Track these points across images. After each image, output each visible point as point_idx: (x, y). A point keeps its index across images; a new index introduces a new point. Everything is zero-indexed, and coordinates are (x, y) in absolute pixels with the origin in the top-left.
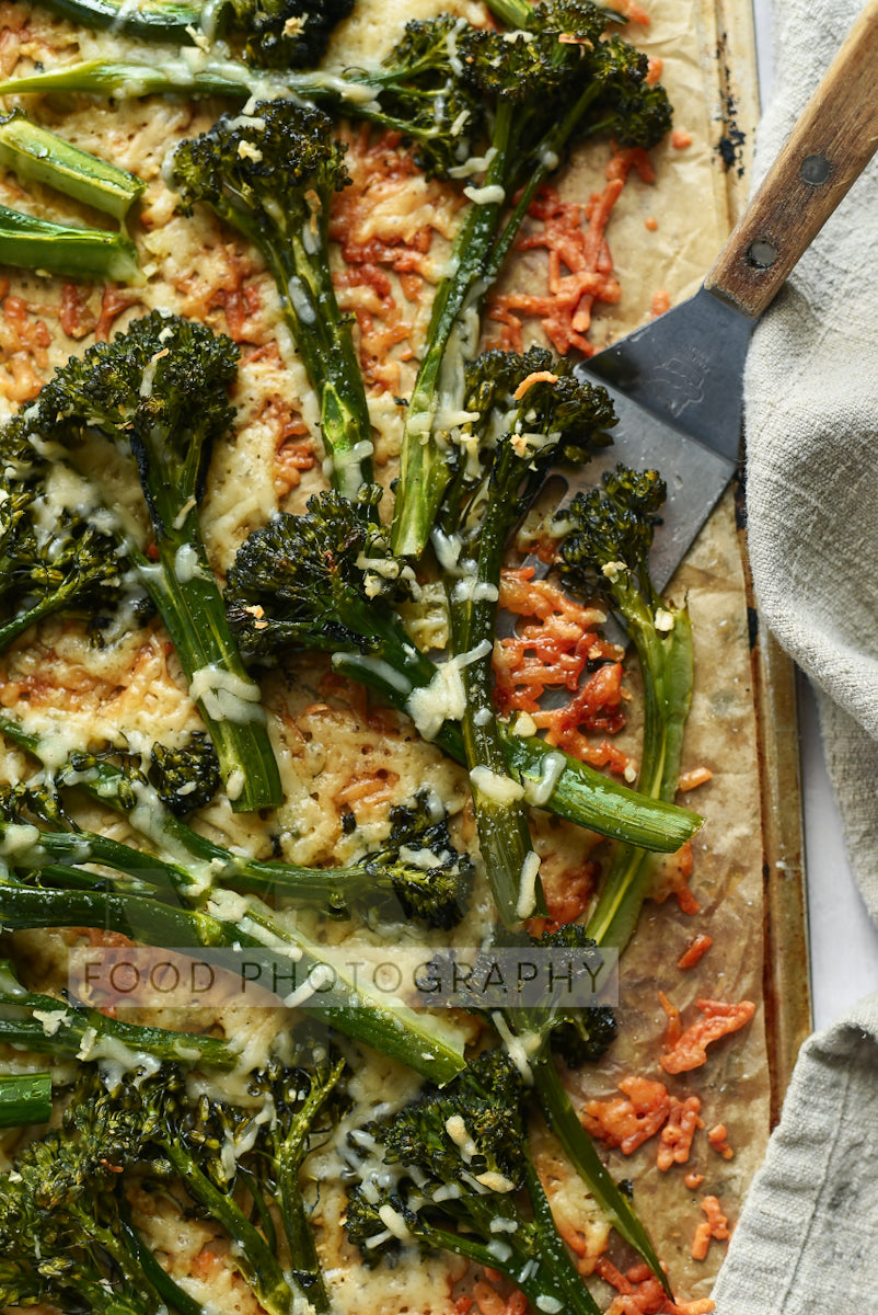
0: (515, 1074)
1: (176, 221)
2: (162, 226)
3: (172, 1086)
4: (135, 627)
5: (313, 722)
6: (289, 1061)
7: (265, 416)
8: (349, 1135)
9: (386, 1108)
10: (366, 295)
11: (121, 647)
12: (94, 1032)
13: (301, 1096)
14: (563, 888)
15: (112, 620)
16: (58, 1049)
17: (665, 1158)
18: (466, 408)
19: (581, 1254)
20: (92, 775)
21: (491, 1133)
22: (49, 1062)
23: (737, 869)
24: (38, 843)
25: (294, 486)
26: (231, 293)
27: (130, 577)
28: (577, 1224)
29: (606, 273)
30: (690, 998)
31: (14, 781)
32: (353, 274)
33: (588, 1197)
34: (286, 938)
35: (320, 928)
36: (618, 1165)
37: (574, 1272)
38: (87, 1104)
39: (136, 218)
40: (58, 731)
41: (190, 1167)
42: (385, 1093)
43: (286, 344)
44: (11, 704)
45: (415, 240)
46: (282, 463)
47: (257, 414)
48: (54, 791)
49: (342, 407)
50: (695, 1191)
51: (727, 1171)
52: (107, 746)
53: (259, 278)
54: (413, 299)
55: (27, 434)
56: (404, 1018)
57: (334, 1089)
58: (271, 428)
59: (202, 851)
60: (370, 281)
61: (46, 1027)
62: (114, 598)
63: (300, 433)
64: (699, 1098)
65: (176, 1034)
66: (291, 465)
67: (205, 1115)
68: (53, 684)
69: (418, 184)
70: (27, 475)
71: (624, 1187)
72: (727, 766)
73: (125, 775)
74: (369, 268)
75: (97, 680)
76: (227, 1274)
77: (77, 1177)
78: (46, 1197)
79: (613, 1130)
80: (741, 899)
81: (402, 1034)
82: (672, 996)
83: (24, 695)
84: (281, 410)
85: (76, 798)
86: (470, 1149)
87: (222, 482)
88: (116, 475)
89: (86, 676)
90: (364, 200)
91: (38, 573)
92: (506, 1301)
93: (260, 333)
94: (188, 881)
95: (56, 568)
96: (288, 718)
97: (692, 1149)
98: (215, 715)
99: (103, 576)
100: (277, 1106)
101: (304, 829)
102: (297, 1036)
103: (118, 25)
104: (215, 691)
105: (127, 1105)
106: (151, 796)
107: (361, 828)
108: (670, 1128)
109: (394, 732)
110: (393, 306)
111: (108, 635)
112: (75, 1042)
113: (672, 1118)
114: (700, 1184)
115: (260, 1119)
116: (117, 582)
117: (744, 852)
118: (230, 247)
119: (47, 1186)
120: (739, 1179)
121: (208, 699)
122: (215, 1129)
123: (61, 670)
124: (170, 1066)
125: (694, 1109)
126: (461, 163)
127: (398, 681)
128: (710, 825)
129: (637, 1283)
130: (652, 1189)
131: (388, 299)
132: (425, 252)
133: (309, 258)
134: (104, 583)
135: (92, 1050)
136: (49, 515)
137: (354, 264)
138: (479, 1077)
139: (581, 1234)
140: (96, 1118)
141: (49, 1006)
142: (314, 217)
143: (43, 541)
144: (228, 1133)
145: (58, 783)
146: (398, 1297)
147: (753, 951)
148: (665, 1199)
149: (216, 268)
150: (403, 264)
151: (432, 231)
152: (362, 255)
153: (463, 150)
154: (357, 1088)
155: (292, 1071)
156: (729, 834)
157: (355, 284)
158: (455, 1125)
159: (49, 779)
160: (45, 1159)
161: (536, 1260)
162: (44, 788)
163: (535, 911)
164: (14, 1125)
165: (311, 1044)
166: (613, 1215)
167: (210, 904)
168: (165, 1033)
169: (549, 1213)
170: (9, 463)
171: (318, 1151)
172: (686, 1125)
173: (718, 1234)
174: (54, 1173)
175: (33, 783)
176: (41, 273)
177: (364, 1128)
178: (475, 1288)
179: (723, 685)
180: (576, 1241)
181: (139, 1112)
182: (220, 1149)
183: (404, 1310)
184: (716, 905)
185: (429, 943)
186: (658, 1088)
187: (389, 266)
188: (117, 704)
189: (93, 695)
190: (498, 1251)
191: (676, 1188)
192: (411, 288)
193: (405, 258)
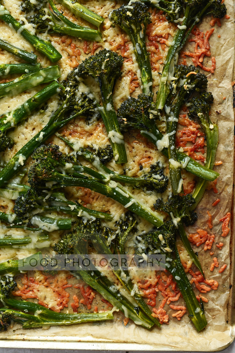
0: (174, 226)
1: (111, 28)
2: (108, 29)
3: (98, 224)
4: (96, 120)
5: (134, 145)
6: (124, 220)
8: (136, 237)
9: (145, 232)
10: (153, 48)
11: (93, 125)
12: (82, 210)
13: (126, 228)
14: (188, 186)
15: (91, 119)
16: (73, 213)
17: (206, 248)
18: (174, 76)
19: (186, 268)
20: (85, 153)
21: (168, 239)
22: (71, 216)
23: (227, 185)
24: (72, 167)
25: (134, 91)
26: (122, 46)
27: (96, 109)
28: (185, 261)
29: (208, 49)
30: (214, 213)
31: (67, 153)
32: (150, 43)
33: (188, 255)
34: (126, 192)
35: (133, 191)
36: (195, 249)
37: (184, 271)
38: (79, 226)
39: (102, 27)
40: (77, 143)
41: (101, 242)
42: (145, 228)
43: (134, 58)
44: (67, 136)
45: (165, 36)
46: (132, 85)
47: (127, 74)
48: (76, 156)
49: (146, 74)
50: (212, 256)
51: (220, 252)
52: (88, 147)
53: (129, 43)
54: (163, 50)
55: (75, 75)
56: (151, 212)
57: (134, 227)
58: (129, 77)
59: (108, 172)
60: (154, 45)
61: (71, 209)
62: (92, 114)
63: (136, 79)
64: (214, 235)
65: (100, 212)
66: (133, 86)
67: (105, 231)
68: (77, 132)
69: (167, 23)
70: (74, 85)
71: (196, 254)
72: (227, 161)
73: (92, 154)
74: (154, 42)
75: (87, 132)
77: (77, 242)
78: (70, 246)
79: (195, 241)
80: (227, 191)
81: (150, 216)
82: (210, 212)
83: (70, 134)
84: (132, 73)
85: (81, 158)
86: (163, 242)
87: (118, 89)
88: (94, 86)
89: (85, 131)
90: (154, 26)
91: (75, 107)
92: (168, 277)
93: (128, 55)
94: (105, 178)
95: (80, 106)
96: (129, 143)
97: (212, 247)
98: (113, 142)
99: (90, 109)
100: (121, 230)
101: (131, 168)
102: (126, 214)
104: (114, 136)
105: (88, 227)
106: (98, 159)
107: (143, 169)
108: (207, 241)
109: (152, 148)
110: (159, 51)
111: (90, 122)
112: (78, 213)
113: (208, 239)
114: (213, 254)
115: (117, 232)
116: (93, 110)
117: (229, 181)
118: (123, 35)
119: (70, 243)
120: (222, 254)
121: (112, 138)
122: (107, 234)
123: (79, 129)
124: (98, 219)
125: (213, 237)
126: (177, 19)
127: (154, 138)
128: (222, 174)
129: (197, 275)
130: (202, 255)
131: (158, 49)
132: (167, 39)
133: (141, 39)
134: (90, 110)
135: (81, 214)
136: (79, 94)
137: (151, 41)
138: (166, 226)
139: (186, 263)
140: (81, 229)
141: (72, 204)
142: (143, 30)
143: (77, 100)
144: (110, 235)
145: (77, 155)
146: (144, 274)
147: (229, 203)
148: (205, 257)
149: (119, 40)
150: (162, 42)
151: (169, 34)
152: (153, 39)
153: (177, 16)
154: (139, 227)
155: (125, 222)
156: (226, 177)
157: (150, 45)
158: (160, 236)
159: (75, 153)
160: (69, 238)
161: (176, 268)
162: (74, 155)
163: (181, 192)
164: (62, 230)
165: (129, 217)
166: (193, 260)
167: (109, 184)
168: (98, 212)
169: (179, 258)
170: (70, 82)
171: (129, 240)
172: (211, 241)
173: (216, 266)
174: (72, 241)
175: (71, 154)
176: (79, 38)
177: (140, 236)
178: (161, 273)
179: (227, 143)
180: (185, 265)
181: (90, 229)
182: (107, 238)
183: (145, 277)
184: (222, 192)
185: (157, 196)
186: (205, 232)
187: (158, 42)
188: (91, 138)
189: (86, 135)
190: (168, 265)
191: (208, 255)
192: (163, 47)
193: (162, 40)
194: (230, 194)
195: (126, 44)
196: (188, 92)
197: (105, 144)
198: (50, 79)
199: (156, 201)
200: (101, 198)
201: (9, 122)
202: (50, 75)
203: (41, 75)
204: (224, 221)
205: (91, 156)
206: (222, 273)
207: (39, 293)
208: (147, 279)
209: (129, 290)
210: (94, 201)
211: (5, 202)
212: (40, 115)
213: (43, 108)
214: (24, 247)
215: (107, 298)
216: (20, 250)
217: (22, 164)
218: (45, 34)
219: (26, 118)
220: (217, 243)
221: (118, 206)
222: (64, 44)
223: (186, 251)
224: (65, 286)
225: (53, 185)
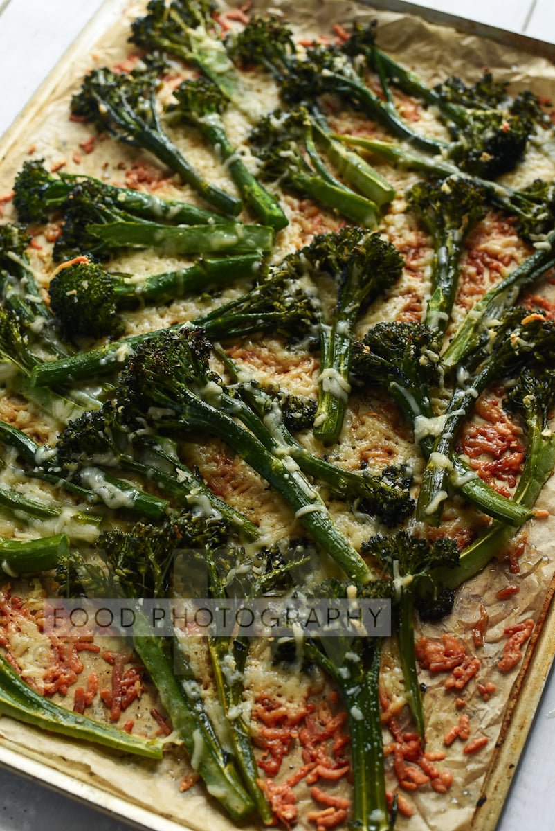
0: (392, 590)
1: (402, 215)
2: (394, 214)
3: (222, 532)
4: (306, 349)
5: (369, 420)
6: (282, 550)
7: (406, 296)
8: (296, 594)
10: (472, 270)
11: (296, 354)
12: (200, 488)
15: (298, 342)
16: (179, 491)
17: (451, 681)
18: (499, 319)
19: (385, 708)
20: (256, 391)
24: (220, 394)
26: (413, 248)
27: (315, 327)
28: (389, 693)
32: (469, 261)
33: (401, 682)
36: (424, 676)
39: (386, 209)
40: (250, 372)
41: (212, 563)
43: (428, 272)
44: (235, 358)
45: (503, 259)
46: (404, 315)
47: (403, 294)
49: (441, 297)
50: (460, 708)
51: (481, 706)
52: (271, 387)
54: (492, 280)
55: (299, 253)
58: (406, 300)
59: (290, 441)
60: (477, 266)
61: (179, 478)
62: (303, 331)
63: (417, 308)
64: (481, 662)
66: (408, 318)
68: (258, 357)
69: (515, 239)
70: (291, 272)
71: (423, 689)
73: (272, 399)
74: (478, 261)
75: (278, 363)
79: (429, 656)
80: (542, 572)
82: (487, 609)
83: (244, 358)
84: (414, 297)
87: (374, 312)
88: (329, 292)
89: (275, 359)
90: (486, 237)
91: (277, 304)
92: (334, 716)
93: (418, 266)
94: (276, 446)
96: (356, 412)
97: (466, 684)
98: (325, 389)
99: (304, 316)
100: (267, 569)
101: (341, 458)
103: (410, 139)
104: (331, 378)
106: (279, 411)
107: (368, 469)
108: (460, 668)
109: (403, 437)
110: (482, 279)
111: (293, 347)
112: (188, 490)
113: (463, 665)
114: (464, 706)
116: (309, 324)
118: (420, 233)
120: (485, 711)
121: (326, 380)
122: (232, 560)
123: (265, 353)
124: (226, 521)
125: (476, 665)
126: (537, 234)
129: (407, 740)
130: (434, 696)
131: (481, 276)
132: (505, 265)
133: (453, 241)
134: (303, 320)
135: (195, 496)
136: (293, 288)
137: (473, 257)
139: (389, 698)
141: (185, 470)
142: (462, 227)
143: (285, 295)
144: (238, 561)
145: (241, 387)
146: (280, 687)
147: (538, 600)
148: (442, 706)
149: (411, 237)
150: (493, 265)
151: (512, 258)
152: (477, 255)
153: (539, 228)
154: (309, 578)
157: (469, 264)
158: (352, 589)
161: (360, 687)
165: (298, 543)
167: (283, 459)
168: (232, 508)
170: (286, 262)
172: (469, 671)
173: (462, 734)
176: (335, 210)
180: (385, 700)
182: (229, 571)
183: (279, 696)
184: (528, 574)
185: (377, 529)
186: (461, 647)
187: (487, 265)
188: (282, 376)
189: (274, 368)
190: (344, 672)
191: (451, 703)
192: (493, 275)
193: (495, 263)
194: (547, 581)
195: (421, 251)
196: (517, 353)
197: (307, 395)
198: (248, 247)
199: (372, 537)
200: (251, 492)
201: (134, 285)
202: (253, 240)
203: (236, 234)
204: (514, 634)
205: (266, 402)
206: (472, 753)
207: (17, 635)
208: (282, 700)
209: (228, 703)
210: (235, 493)
211: (47, 428)
212: (199, 302)
213: (211, 293)
214: (37, 522)
215: (169, 702)
216: (26, 529)
217: (122, 359)
218: (275, 184)
219: (171, 298)
220: (479, 682)
221: (280, 520)
222: (302, 214)
223: (397, 670)
224: (83, 644)
225: (164, 417)
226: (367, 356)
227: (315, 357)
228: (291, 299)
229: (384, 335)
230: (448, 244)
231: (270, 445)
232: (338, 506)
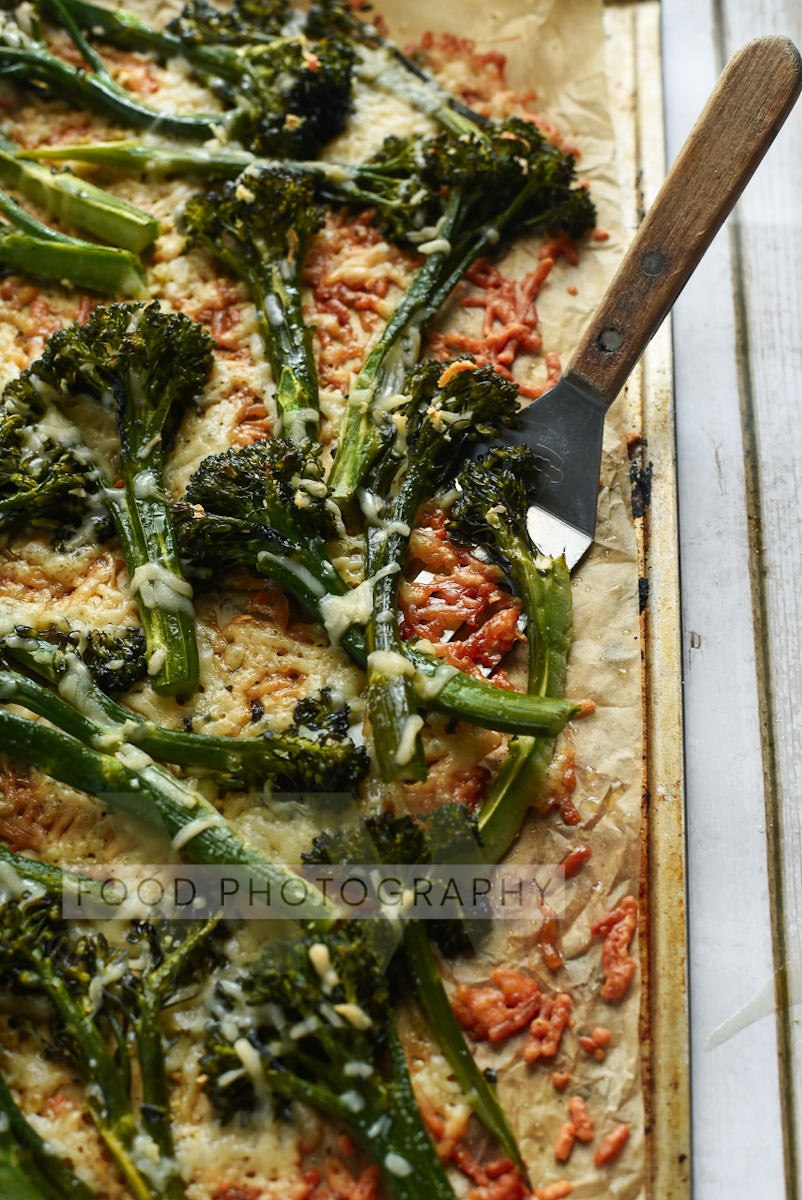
1: (182, 259)
2: (168, 261)
3: (54, 915)
4: (93, 540)
5: (240, 632)
7: (232, 397)
8: (219, 985)
10: (329, 321)
11: (78, 554)
13: (177, 945)
14: (451, 788)
15: (75, 534)
17: (532, 1048)
19: (439, 1135)
20: (31, 643)
26: (219, 310)
27: (95, 498)
28: (437, 1105)
29: (532, 325)
30: (568, 903)
32: (320, 306)
33: (451, 1078)
36: (484, 1055)
39: (149, 256)
40: (9, 612)
43: (257, 345)
45: (374, 287)
46: (241, 432)
47: (226, 396)
49: (296, 382)
50: (561, 1088)
51: (596, 1072)
52: (52, 626)
53: (242, 305)
54: (368, 329)
55: (28, 374)
58: (236, 405)
59: (118, 715)
60: (334, 311)
62: (79, 510)
63: (260, 413)
64: (570, 995)
66: (249, 435)
68: (14, 579)
69: (383, 247)
70: (24, 411)
71: (490, 1078)
72: (613, 701)
73: (62, 648)
74: (335, 302)
75: (52, 580)
76: (76, 1115)
79: (482, 1017)
80: (621, 812)
84: (247, 394)
86: (332, 977)
87: (188, 441)
88: (99, 428)
89: (44, 575)
90: (336, 257)
91: (17, 477)
92: (357, 1179)
93: (236, 340)
94: (99, 733)
95: (32, 477)
96: (212, 623)
97: (560, 1044)
98: (149, 603)
99: (72, 486)
100: (152, 952)
101: (215, 714)
103: (155, 124)
104: (152, 582)
106: (81, 667)
107: (266, 717)
108: (540, 1020)
109: (308, 641)
110: (351, 331)
111: (69, 544)
113: (543, 1012)
114: (567, 1082)
115: (134, 964)
116: (84, 495)
117: (626, 771)
118: (222, 281)
120: (607, 1080)
121: (145, 588)
122: (88, 962)
123: (23, 568)
124: (54, 896)
125: (565, 1005)
126: (418, 229)
127: (313, 585)
128: (594, 749)
129: (494, 1177)
130: (513, 1083)
131: (347, 326)
132: (382, 296)
133: (284, 282)
134: (71, 492)
136: (36, 440)
137: (322, 299)
139: (440, 1114)
142: (291, 253)
143: (26, 458)
144: (100, 964)
145: (1, 645)
146: (246, 1159)
147: (631, 859)
148: (530, 1095)
149: (210, 292)
150: (362, 303)
151: (389, 281)
152: (329, 293)
153: (419, 218)
156: (613, 756)
157: (321, 311)
158: (318, 952)
161: (389, 1116)
166: (476, 1098)
167: (117, 752)
170: (9, 397)
172: (556, 1019)
173: (582, 1133)
176: (65, 282)
177: (234, 981)
178: (326, 1162)
179: (613, 635)
180: (434, 1121)
182: (89, 983)
183: (251, 1175)
184: (597, 818)
185: (318, 822)
186: (530, 982)
187: (350, 304)
188: (67, 600)
189: (47, 592)
190: (351, 1100)
191: (544, 1085)
192: (367, 320)
193: (364, 298)
194: (633, 821)
195: (232, 310)
196: (448, 437)
197: (121, 622)
199: (314, 841)
200: (80, 826)
204: (609, 930)
205: (54, 659)
206: (609, 1161)
208: (259, 1182)
210: (52, 836)
220: (580, 1033)
222: (9, 303)
223: (437, 1060)
226: (203, 522)
227: (112, 550)
228: (39, 461)
229: (221, 476)
230: (277, 287)
231: (86, 734)
232: (240, 801)
